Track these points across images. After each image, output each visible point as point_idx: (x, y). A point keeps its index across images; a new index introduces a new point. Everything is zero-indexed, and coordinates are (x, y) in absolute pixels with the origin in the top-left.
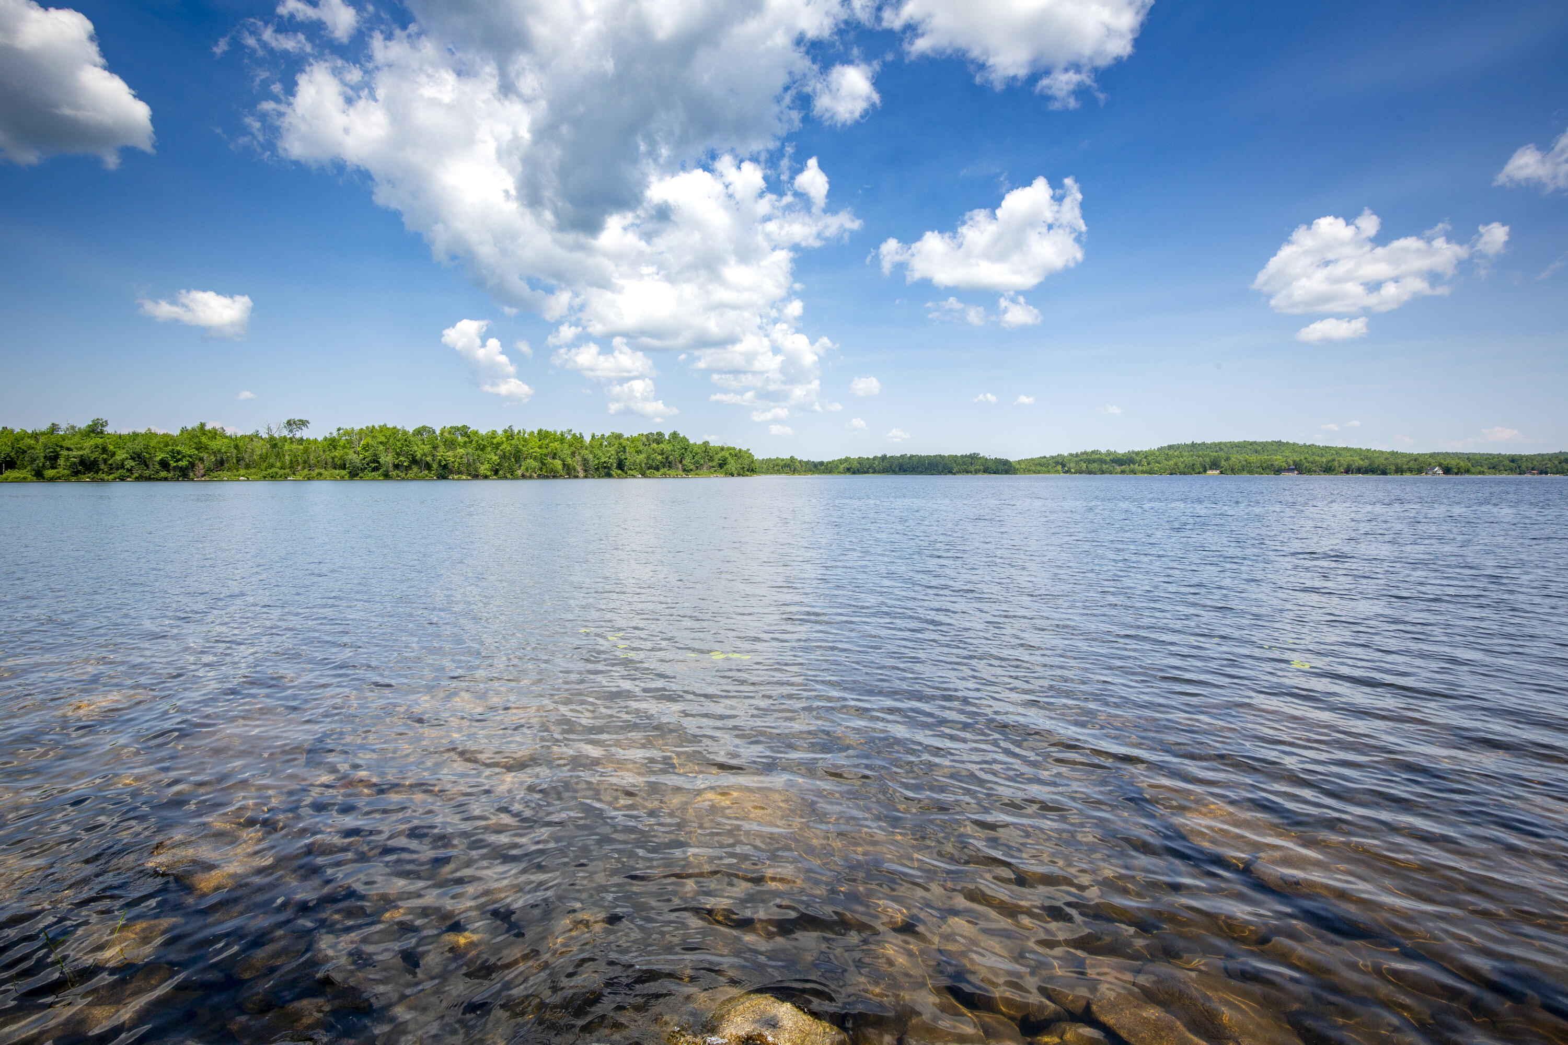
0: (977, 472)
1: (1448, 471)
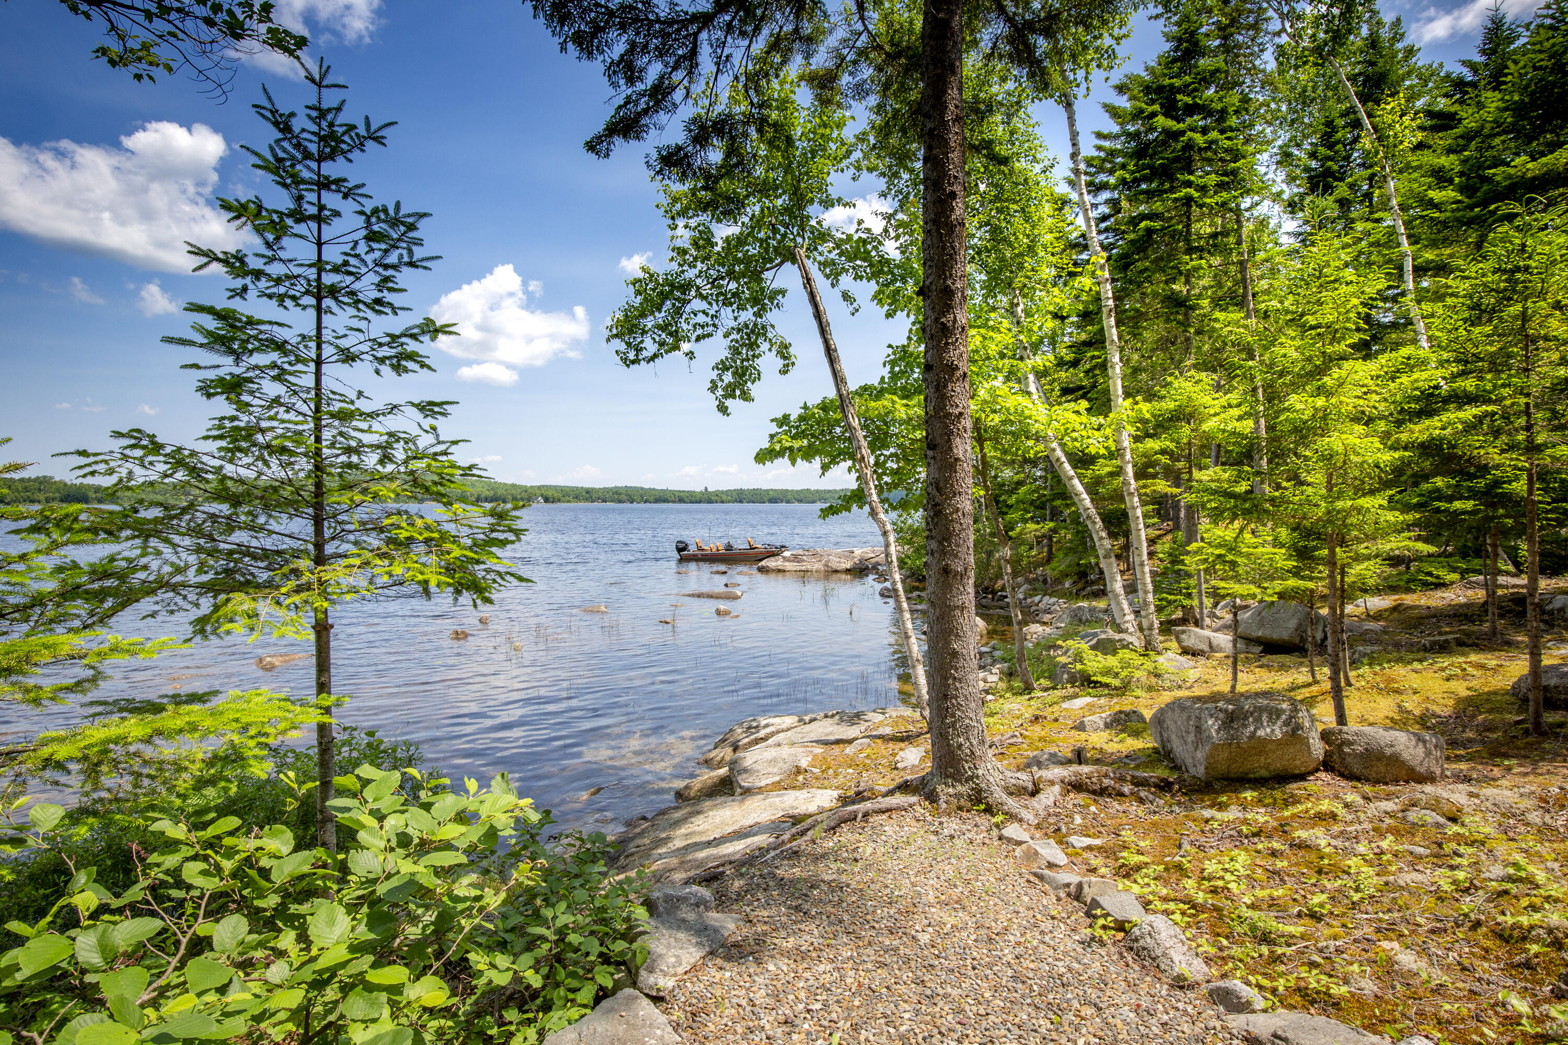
1: (547, 500)
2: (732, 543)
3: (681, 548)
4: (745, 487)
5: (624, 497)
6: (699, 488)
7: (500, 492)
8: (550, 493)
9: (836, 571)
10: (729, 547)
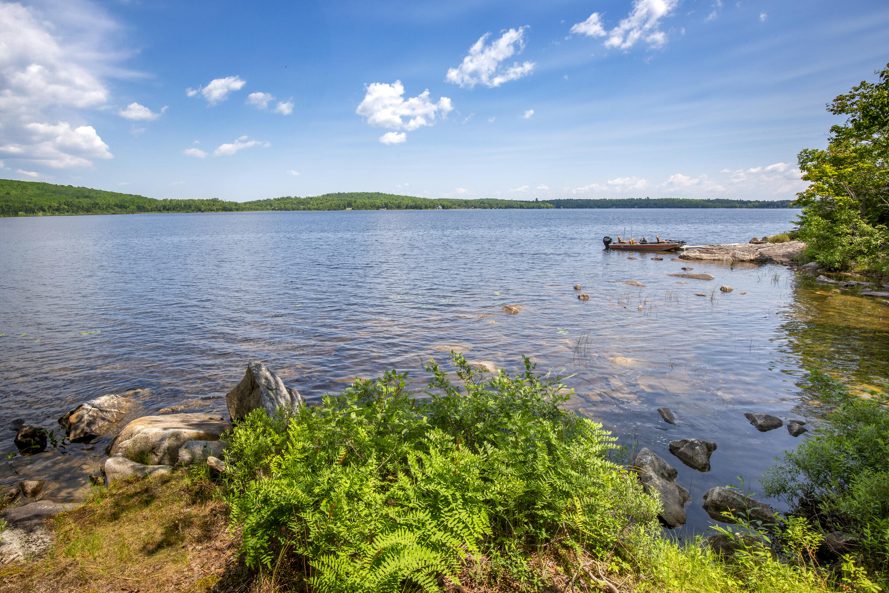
0: (218, 210)
1: (444, 207)
2: (646, 239)
3: (607, 242)
4: (562, 198)
5: (487, 205)
6: (532, 199)
7: (419, 203)
8: (445, 203)
9: (743, 261)
10: (644, 241)
